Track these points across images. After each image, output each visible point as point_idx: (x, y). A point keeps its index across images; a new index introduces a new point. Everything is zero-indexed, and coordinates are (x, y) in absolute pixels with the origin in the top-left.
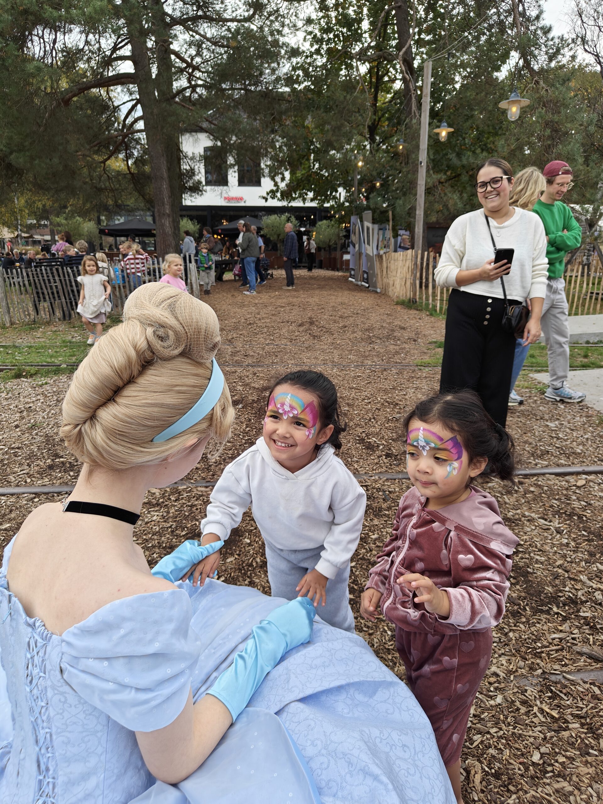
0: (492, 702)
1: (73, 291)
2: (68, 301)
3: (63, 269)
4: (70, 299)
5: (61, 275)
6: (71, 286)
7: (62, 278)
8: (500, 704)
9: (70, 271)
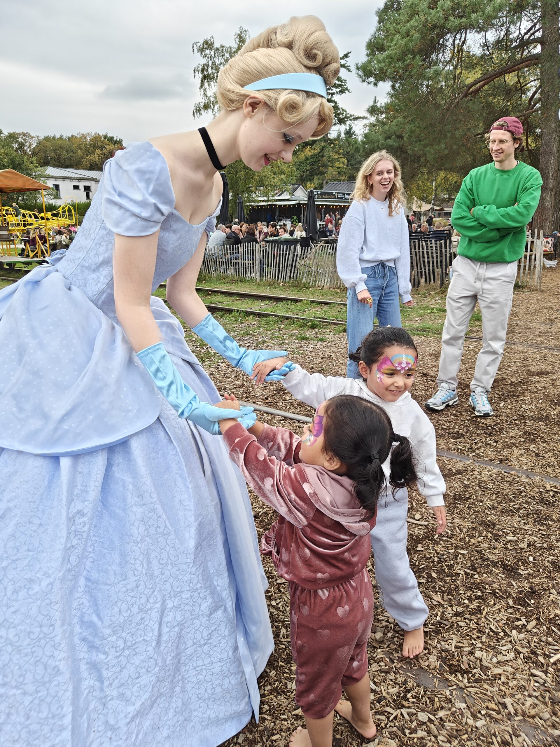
0: (471, 722)
1: (424, 262)
2: (419, 270)
3: (419, 242)
4: (421, 269)
5: (417, 248)
6: (424, 257)
7: (417, 250)
8: (476, 728)
9: (424, 244)
